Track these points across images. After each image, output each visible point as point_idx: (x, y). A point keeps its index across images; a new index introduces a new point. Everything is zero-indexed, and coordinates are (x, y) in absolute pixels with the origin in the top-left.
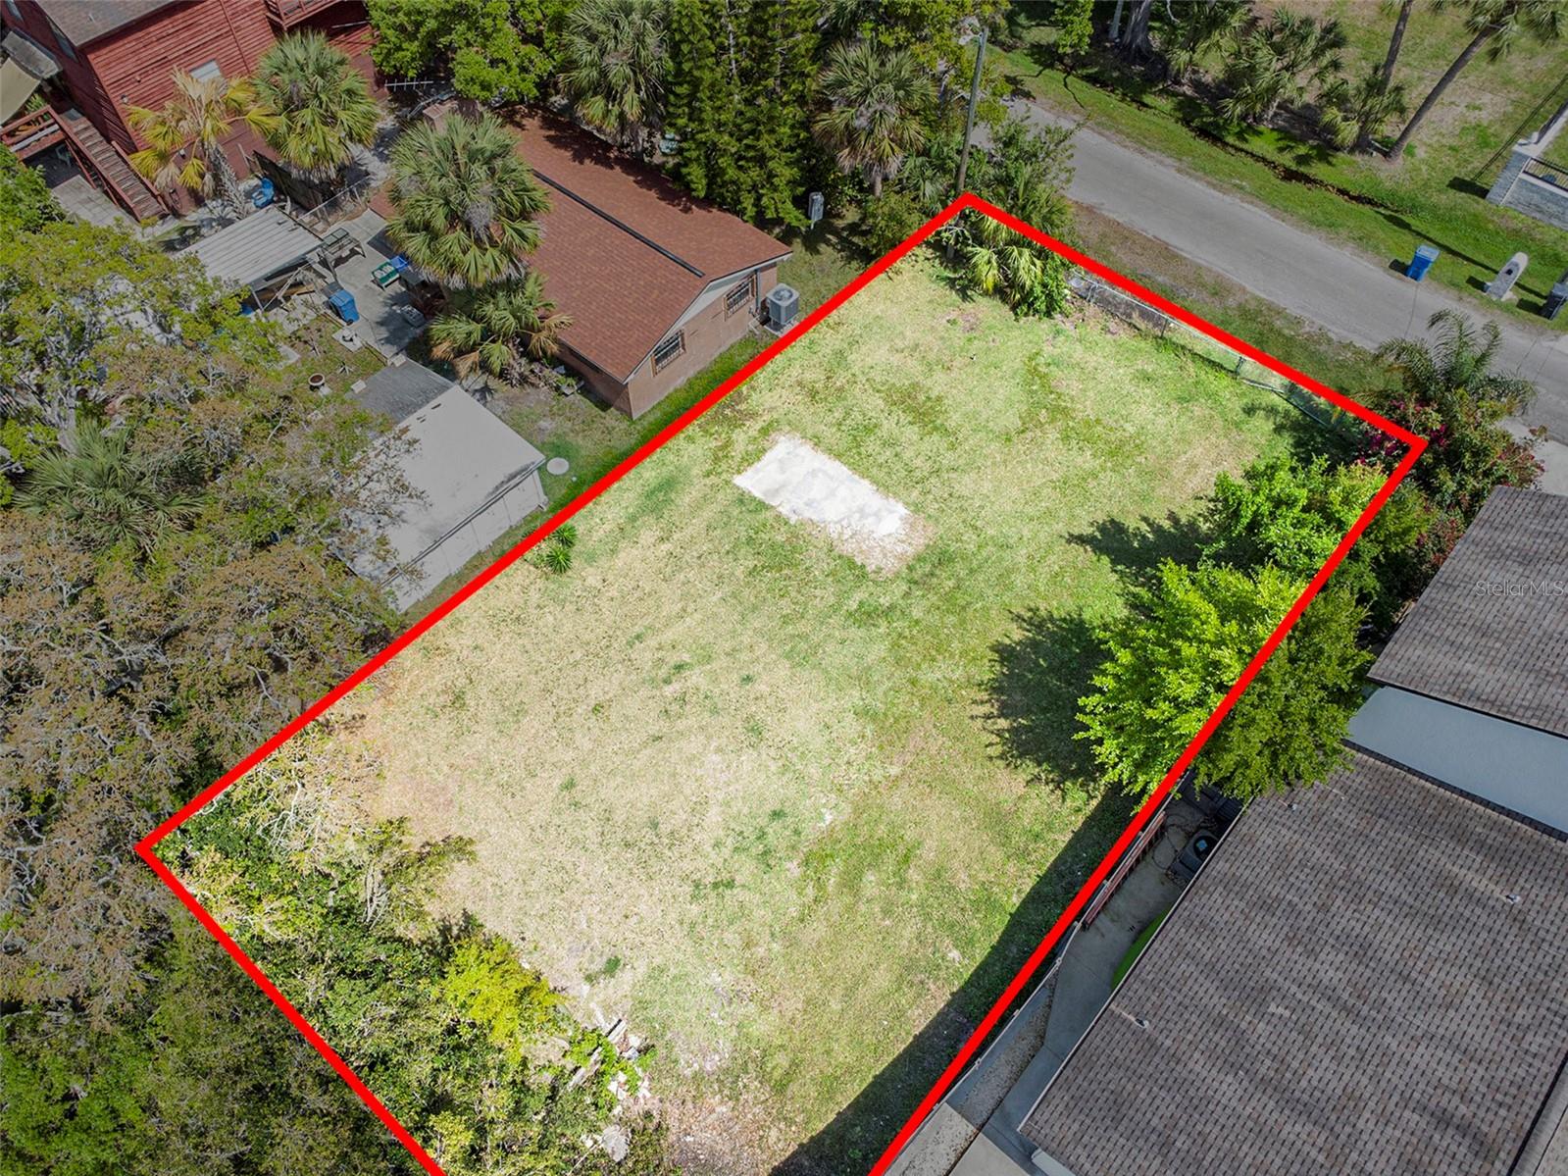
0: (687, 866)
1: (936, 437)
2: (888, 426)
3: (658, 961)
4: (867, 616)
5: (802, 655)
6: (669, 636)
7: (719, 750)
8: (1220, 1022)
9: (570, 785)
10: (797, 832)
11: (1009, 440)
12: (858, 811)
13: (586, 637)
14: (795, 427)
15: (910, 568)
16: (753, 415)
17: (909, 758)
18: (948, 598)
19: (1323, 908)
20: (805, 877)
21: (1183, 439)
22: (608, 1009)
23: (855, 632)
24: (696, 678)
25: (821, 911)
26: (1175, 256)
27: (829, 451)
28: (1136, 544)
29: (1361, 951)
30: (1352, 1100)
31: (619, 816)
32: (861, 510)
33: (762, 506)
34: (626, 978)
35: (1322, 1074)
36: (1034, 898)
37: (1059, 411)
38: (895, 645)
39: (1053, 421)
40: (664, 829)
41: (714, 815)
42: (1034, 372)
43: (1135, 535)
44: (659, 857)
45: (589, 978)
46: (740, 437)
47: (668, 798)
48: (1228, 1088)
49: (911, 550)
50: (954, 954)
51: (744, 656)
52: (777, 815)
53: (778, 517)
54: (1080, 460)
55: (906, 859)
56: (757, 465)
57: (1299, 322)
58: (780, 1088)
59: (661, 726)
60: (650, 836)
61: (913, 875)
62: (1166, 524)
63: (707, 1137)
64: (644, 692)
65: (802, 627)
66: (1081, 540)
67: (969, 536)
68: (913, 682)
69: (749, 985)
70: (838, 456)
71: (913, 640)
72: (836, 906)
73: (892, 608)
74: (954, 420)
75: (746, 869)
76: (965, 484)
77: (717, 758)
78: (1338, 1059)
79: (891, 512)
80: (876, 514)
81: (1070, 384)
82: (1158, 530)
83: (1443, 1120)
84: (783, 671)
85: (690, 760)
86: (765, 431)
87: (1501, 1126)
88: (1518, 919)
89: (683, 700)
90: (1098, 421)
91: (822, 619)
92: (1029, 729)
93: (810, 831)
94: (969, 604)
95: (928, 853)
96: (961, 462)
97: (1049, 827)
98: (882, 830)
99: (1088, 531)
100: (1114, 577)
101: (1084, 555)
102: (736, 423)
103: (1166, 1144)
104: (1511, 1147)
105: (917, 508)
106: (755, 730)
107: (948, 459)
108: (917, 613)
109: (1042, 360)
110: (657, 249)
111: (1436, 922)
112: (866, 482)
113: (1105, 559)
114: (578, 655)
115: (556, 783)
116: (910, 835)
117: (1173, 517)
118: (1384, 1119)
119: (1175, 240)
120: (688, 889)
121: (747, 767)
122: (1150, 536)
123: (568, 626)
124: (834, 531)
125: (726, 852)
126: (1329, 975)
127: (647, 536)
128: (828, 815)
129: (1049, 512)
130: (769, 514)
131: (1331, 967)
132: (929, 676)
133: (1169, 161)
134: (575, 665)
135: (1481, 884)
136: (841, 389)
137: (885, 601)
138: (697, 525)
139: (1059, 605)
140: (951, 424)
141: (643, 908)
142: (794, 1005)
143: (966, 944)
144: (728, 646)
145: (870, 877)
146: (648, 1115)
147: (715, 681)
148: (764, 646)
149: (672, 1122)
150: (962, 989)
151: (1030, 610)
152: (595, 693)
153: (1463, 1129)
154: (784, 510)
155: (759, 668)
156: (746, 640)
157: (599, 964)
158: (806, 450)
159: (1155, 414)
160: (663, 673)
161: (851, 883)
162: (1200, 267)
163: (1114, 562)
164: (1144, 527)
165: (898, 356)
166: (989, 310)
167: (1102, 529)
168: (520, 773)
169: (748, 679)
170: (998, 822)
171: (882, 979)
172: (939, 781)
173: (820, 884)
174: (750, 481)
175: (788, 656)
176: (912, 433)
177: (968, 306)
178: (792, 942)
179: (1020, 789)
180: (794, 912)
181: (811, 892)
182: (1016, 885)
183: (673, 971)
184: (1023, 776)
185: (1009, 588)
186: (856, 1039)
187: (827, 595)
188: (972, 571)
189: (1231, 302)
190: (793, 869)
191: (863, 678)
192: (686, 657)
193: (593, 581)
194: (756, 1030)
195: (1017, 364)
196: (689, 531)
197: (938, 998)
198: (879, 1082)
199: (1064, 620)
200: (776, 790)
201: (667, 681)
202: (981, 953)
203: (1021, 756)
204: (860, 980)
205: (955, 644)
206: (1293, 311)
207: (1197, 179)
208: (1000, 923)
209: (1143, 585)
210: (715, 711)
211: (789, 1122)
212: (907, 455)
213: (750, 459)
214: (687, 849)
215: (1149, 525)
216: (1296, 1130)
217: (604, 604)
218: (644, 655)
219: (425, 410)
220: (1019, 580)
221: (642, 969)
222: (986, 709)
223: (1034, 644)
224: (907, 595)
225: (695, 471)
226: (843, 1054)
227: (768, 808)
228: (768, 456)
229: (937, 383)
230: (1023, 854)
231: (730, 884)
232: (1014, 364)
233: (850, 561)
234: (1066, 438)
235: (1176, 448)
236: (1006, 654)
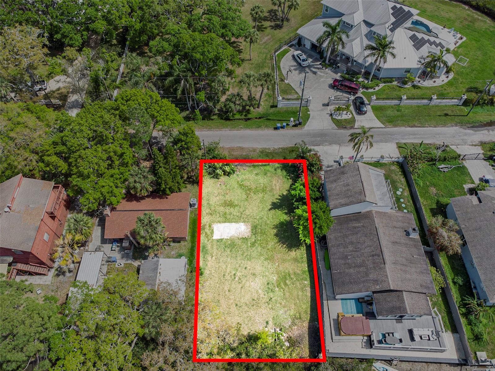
0: (264, 301)
1: (236, 208)
2: (227, 211)
3: (272, 317)
4: (253, 245)
5: (249, 258)
6: (228, 271)
7: (252, 282)
8: (345, 264)
9: (237, 305)
10: (273, 284)
11: (247, 200)
12: (278, 274)
13: (216, 281)
14: (214, 222)
15: (252, 232)
16: (205, 225)
17: (277, 261)
18: (261, 233)
19: (344, 241)
20: (279, 289)
21: (271, 182)
22: (272, 329)
23: (254, 248)
24: (238, 274)
25: (285, 291)
26: (243, 148)
27: (223, 222)
29: (352, 243)
30: (364, 261)
31: (248, 303)
32: (237, 229)
33: (222, 240)
34: (270, 323)
35: (359, 261)
36: (309, 266)
37: (250, 189)
38: (261, 246)
39: (250, 192)
40: (256, 299)
41: (260, 291)
42: (240, 185)
43: (277, 203)
44: (259, 303)
45: (266, 327)
46: (207, 230)
47: (252, 294)
48: (352, 270)
49: (250, 229)
50: (306, 282)
51: (242, 265)
52: (268, 284)
53: (226, 239)
54: (260, 196)
55: (289, 275)
56: (214, 233)
57: (269, 149)
58: (300, 318)
59: (240, 286)
60: (255, 302)
61: (292, 276)
62: (280, 197)
63: (297, 333)
64: (233, 282)
65: (246, 254)
66: (271, 209)
67: (256, 220)
68: (268, 249)
69: (286, 309)
70: (225, 222)
71: (262, 243)
72: (287, 289)
73: (255, 241)
74: (236, 202)
75: (271, 295)
76: (247, 212)
77: (252, 283)
78: (359, 258)
79: (241, 225)
80: (240, 227)
81: (247, 183)
82: (279, 199)
83: (373, 256)
84: (249, 263)
85: (249, 287)
86: (210, 226)
87: (378, 252)
88: (363, 226)
89: (240, 279)
90: (257, 187)
91: (247, 250)
92: (289, 244)
93: (274, 282)
94: (265, 231)
95: (291, 272)
96: (243, 209)
97: (302, 255)
98: (283, 274)
99: (270, 207)
100: (280, 212)
101: (273, 211)
102: (204, 229)
103: (351, 282)
104: (381, 253)
105: (244, 222)
106: (254, 274)
107: (241, 210)
108: (259, 239)
109: (239, 182)
110: (173, 210)
111: (357, 233)
112: (233, 223)
113: (276, 210)
114: (218, 285)
115: (234, 306)
116: (287, 271)
117: (280, 196)
118: (368, 260)
119: (240, 145)
120: (267, 304)
121: (258, 281)
122: (279, 201)
123: (212, 282)
124: (236, 235)
125: (267, 295)
126: (351, 249)
127: (209, 258)
128: (274, 278)
129: (263, 208)
130: (224, 240)
131: (351, 248)
132: (269, 247)
133: (227, 129)
134: (219, 287)
135: (357, 225)
136: (214, 210)
137: (253, 240)
138: (215, 251)
139: (277, 222)
140: (236, 203)
141: (264, 312)
142: (293, 306)
143: (306, 280)
144: (238, 266)
145: (287, 281)
146: (288, 337)
147: (241, 272)
148: (243, 261)
149: (291, 335)
150: (311, 286)
151: (274, 226)
152: (226, 289)
153: (375, 255)
154: (226, 237)
155: (245, 265)
156: (240, 262)
157: (265, 324)
158: (219, 225)
159: (263, 180)
160: (233, 277)
161: (286, 284)
162: (248, 148)
163: (278, 209)
164: (277, 200)
165: (218, 197)
166: (223, 178)
167: (272, 205)
168: (228, 309)
169: (246, 268)
170: (296, 260)
171: (300, 293)
172: (284, 261)
173: (282, 288)
174: (216, 236)
175: (248, 260)
176: (232, 209)
177: (220, 180)
178: (286, 299)
179: (295, 253)
180: (282, 295)
181: (282, 290)
182: (305, 266)
183: (275, 316)
184: (293, 251)
185: (268, 224)
186: (304, 304)
187: (244, 246)
188: (261, 226)
189: (258, 151)
190: (277, 289)
191: (261, 255)
192: (234, 272)
193: (208, 272)
194: (291, 314)
195: (237, 185)
196: (215, 252)
197: (309, 289)
198: (311, 306)
199: (279, 224)
200: (265, 281)
201: (235, 278)
202: (308, 279)
203: (291, 248)
204: (298, 296)
205: (269, 239)
206: (267, 147)
207: (234, 130)
208: (307, 273)
210: (246, 277)
211: (305, 321)
212: (235, 214)
213: (212, 232)
214: (261, 299)
216: (361, 269)
217: (213, 274)
218: (228, 277)
219: (159, 267)
220: (268, 222)
221: (271, 319)
222: (280, 246)
223: (279, 230)
224: (255, 237)
225: (206, 242)
226: (304, 307)
227: (266, 284)
228: (214, 231)
229: (228, 198)
230: (302, 262)
231: (271, 299)
232: (236, 186)
233: (243, 238)
234: (255, 193)
235: (271, 184)
236: (276, 235)
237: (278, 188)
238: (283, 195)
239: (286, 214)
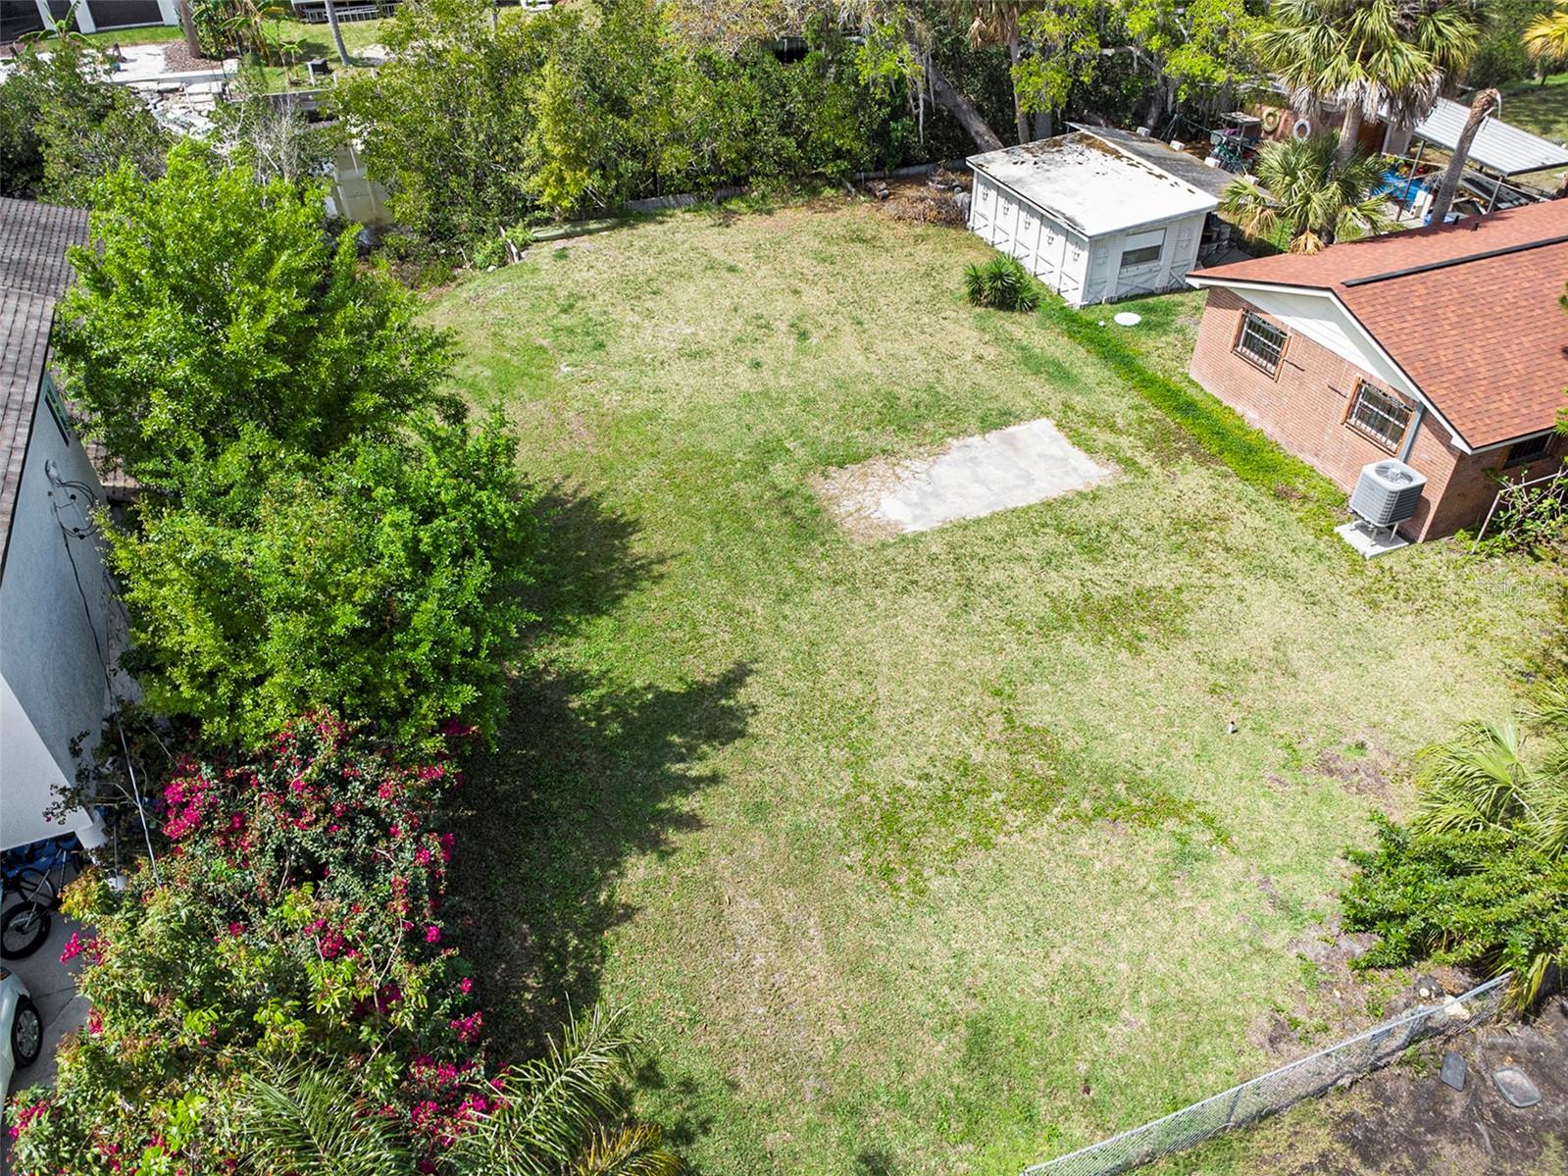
4: (768, 451)
5: (756, 400)
9: (732, 268)
10: (572, 350)
11: (998, 693)
12: (553, 383)
13: (883, 302)
15: (809, 499)
16: (1165, 460)
28: (676, 739)
32: (935, 493)
37: (1041, 797)
43: (692, 749)
52: (600, 345)
53: (965, 433)
54: (902, 763)
56: (1066, 442)
62: (685, 804)
66: (737, 677)
67: (825, 569)
68: (653, 455)
70: (1048, 505)
71: (706, 471)
73: (764, 469)
74: (1075, 645)
75: (567, 321)
76: (925, 604)
79: (916, 518)
80: (920, 504)
82: (685, 785)
84: (748, 386)
86: (1127, 461)
90: (988, 844)
91: (790, 421)
94: (718, 529)
96: (976, 619)
99: (743, 696)
101: (705, 669)
106: (695, 354)
112: (985, 513)
113: (678, 688)
115: (741, 266)
120: (584, 294)
122: (678, 768)
124: (917, 464)
125: (594, 315)
128: (570, 369)
139: (643, 605)
144: (807, 363)
147: (771, 348)
148: (790, 385)
151: (662, 576)
152: (814, 292)
154: (973, 439)
155: (765, 374)
156: (805, 375)
158: (1074, 483)
159: (959, 956)
160: (805, 323)
163: (664, 698)
164: (697, 770)
169: (756, 364)
174: (1037, 430)
175: (762, 392)
187: (821, 431)
190: (542, 341)
192: (813, 340)
193: (949, 313)
196: (981, 374)
199: (619, 598)
200: (622, 351)
201: (793, 325)
209: (599, 707)
210: (737, 339)
213: (1080, 439)
215: (698, 781)
218: (834, 320)
220: (719, 586)
224: (772, 485)
225: (1079, 399)
232: (1193, 784)
233: (856, 459)
234: (964, 768)
235: (849, 937)
236: (620, 529)
237: (745, 915)
238: (654, 844)
239: (575, 682)
